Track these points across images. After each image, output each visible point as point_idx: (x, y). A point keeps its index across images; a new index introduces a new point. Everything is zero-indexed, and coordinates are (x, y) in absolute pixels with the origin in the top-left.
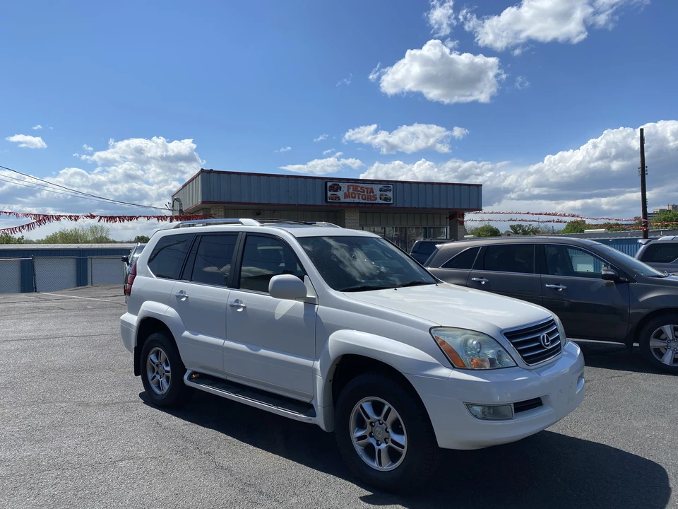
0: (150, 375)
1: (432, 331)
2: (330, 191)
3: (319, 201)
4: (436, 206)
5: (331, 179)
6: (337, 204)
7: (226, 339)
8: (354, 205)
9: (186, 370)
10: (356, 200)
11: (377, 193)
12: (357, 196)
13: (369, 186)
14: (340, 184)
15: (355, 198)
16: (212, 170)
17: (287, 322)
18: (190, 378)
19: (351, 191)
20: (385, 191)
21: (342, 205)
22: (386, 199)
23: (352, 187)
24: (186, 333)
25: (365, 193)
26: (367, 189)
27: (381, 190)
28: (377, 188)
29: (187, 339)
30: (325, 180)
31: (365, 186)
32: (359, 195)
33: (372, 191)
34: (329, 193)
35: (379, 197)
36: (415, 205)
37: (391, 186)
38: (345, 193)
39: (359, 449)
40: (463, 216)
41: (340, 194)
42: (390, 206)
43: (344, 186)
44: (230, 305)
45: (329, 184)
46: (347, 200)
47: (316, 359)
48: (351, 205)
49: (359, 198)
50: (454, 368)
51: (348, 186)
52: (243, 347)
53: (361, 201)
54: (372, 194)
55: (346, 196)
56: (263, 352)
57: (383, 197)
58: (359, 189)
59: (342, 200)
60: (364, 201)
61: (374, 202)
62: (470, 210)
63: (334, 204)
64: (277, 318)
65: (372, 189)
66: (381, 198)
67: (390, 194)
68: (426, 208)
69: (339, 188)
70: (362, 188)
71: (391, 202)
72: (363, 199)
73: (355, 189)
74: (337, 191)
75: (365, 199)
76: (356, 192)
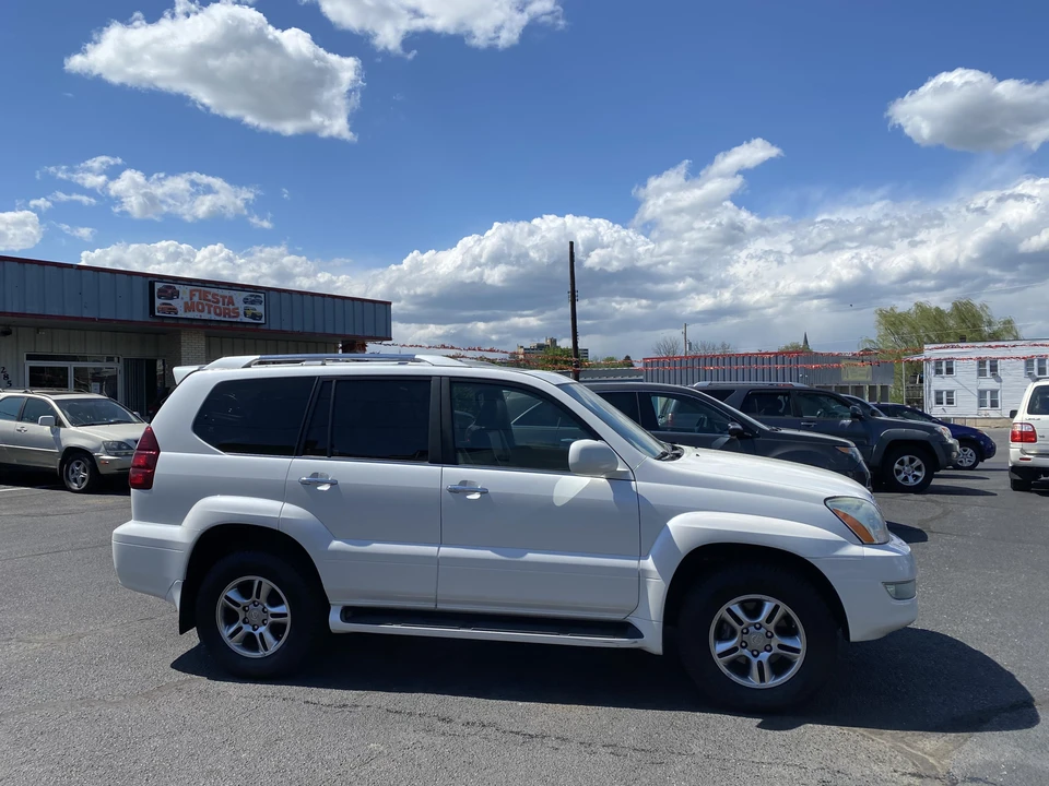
0: (225, 629)
1: (828, 503)
2: (159, 297)
3: (140, 315)
4: (329, 330)
5: (161, 278)
6: (172, 322)
7: (441, 544)
8: (200, 323)
9: (332, 606)
10: (205, 316)
11: (241, 306)
12: (206, 308)
13: (226, 293)
14: (177, 287)
15: (203, 311)
17: (579, 509)
18: (344, 618)
19: (196, 299)
20: (253, 302)
21: (180, 322)
22: (254, 316)
23: (197, 294)
25: (220, 305)
26: (224, 297)
27: (246, 300)
28: (239, 297)
29: (336, 552)
30: (151, 280)
31: (220, 292)
32: (209, 306)
33: (231, 302)
34: (158, 302)
35: (242, 313)
36: (297, 328)
37: (262, 295)
38: (186, 303)
39: (724, 667)
40: (363, 343)
41: (175, 303)
42: (262, 327)
43: (184, 290)
44: (451, 491)
45: (158, 286)
46: (190, 315)
47: (642, 556)
48: (194, 323)
49: (209, 312)
50: (863, 544)
51: (191, 291)
53: (214, 317)
54: (231, 307)
55: (188, 308)
56: (531, 556)
57: (249, 313)
58: (210, 297)
59: (181, 314)
60: (218, 318)
61: (235, 320)
62: (375, 339)
63: (166, 321)
64: (559, 503)
65: (231, 297)
66: (245, 314)
67: (260, 309)
68: (315, 333)
69: (176, 294)
70: (214, 295)
71: (263, 321)
72: (215, 313)
73: (204, 297)
74: (172, 299)
75: (219, 315)
76: (205, 302)
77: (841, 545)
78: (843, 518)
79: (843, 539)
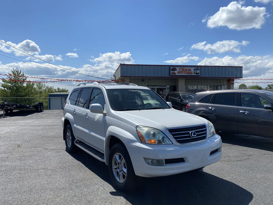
0: (67, 140)
1: (137, 127)
2: (172, 71)
3: (167, 75)
4: (220, 76)
5: (172, 66)
6: (175, 76)
7: (84, 128)
8: (182, 76)
9: (75, 139)
10: (183, 74)
11: (193, 71)
12: (183, 72)
13: (189, 68)
14: (176, 68)
15: (182, 73)
16: (124, 64)
18: (76, 142)
19: (181, 70)
20: (196, 70)
21: (177, 76)
22: (197, 74)
23: (181, 69)
24: (75, 125)
25: (187, 71)
26: (188, 69)
27: (194, 70)
28: (192, 69)
29: (75, 127)
30: (170, 66)
31: (187, 68)
33: (190, 70)
34: (171, 72)
35: (193, 73)
36: (210, 76)
37: (199, 68)
38: (178, 72)
39: (115, 173)
40: (233, 80)
43: (178, 69)
44: (85, 115)
45: (171, 68)
46: (179, 74)
47: (105, 137)
48: (181, 76)
49: (184, 73)
50: (142, 143)
51: (180, 68)
52: (87, 131)
53: (185, 74)
54: (190, 72)
55: (178, 73)
57: (195, 73)
58: (184, 70)
59: (177, 74)
60: (186, 75)
61: (191, 75)
62: (237, 78)
63: (173, 76)
64: (96, 120)
66: (194, 73)
67: (198, 72)
68: (215, 77)
69: (176, 69)
70: (186, 69)
71: (199, 75)
72: (186, 74)
73: (183, 70)
74: (175, 71)
75: (187, 74)
76: (183, 71)
77: (134, 141)
78: (138, 132)
79: (136, 140)
